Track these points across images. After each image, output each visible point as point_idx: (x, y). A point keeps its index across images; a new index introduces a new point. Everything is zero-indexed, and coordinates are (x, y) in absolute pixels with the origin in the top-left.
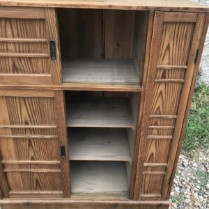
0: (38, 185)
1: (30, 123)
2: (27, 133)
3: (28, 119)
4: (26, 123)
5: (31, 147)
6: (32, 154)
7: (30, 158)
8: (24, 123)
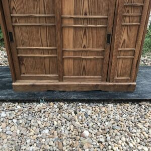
0: (84, 71)
1: (88, 14)
2: (85, 23)
3: (88, 11)
4: (86, 14)
5: (85, 37)
6: (84, 43)
7: (83, 46)
8: (84, 13)
